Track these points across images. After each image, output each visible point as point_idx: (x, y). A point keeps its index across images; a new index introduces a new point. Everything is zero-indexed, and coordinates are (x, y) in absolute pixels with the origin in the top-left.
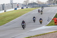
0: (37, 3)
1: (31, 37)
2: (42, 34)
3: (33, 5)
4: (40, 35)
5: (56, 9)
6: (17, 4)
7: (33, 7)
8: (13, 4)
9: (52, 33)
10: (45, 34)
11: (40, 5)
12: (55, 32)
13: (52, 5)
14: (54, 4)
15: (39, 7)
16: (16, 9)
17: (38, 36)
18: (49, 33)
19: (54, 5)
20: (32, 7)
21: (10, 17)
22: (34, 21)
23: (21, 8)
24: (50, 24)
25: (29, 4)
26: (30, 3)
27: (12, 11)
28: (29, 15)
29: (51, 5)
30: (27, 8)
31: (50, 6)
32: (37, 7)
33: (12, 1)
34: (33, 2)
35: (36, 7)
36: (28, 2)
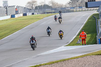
0: (51, 5)
1: (41, 65)
2: (60, 61)
3: (44, 9)
4: (57, 62)
5: (84, 15)
6: (15, 7)
7: (44, 13)
8: (8, 8)
9: (77, 58)
10: (64, 60)
11: (55, 9)
12: (82, 57)
13: (78, 10)
14: (80, 7)
15: (54, 12)
16: (13, 16)
17: (53, 63)
18: (71, 59)
19: (81, 9)
20: (42, 12)
21: (3, 30)
22: (49, 35)
23: (22, 15)
24: (73, 43)
25: (36, 8)
26: (39, 6)
27: (7, 20)
28: (36, 26)
29: (75, 10)
30: (33, 14)
31: (73, 11)
32: (51, 13)
33: (7, 2)
34: (43, 4)
35: (49, 13)
36: (35, 3)
